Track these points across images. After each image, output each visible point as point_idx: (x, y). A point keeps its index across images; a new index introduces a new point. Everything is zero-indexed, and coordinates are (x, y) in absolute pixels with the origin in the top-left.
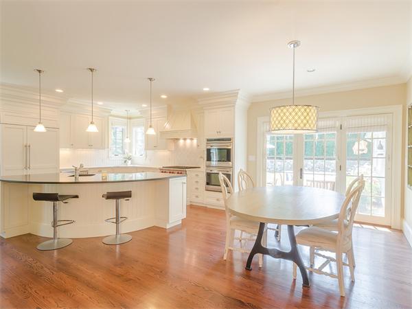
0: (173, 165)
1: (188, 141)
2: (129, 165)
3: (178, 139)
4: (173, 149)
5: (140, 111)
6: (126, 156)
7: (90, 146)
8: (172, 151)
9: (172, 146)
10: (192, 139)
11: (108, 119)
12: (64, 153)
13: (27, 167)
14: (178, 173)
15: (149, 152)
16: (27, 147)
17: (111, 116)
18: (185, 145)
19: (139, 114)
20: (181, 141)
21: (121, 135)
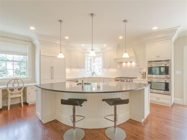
0: (119, 77)
1: (129, 64)
2: (95, 76)
3: (122, 63)
4: (119, 68)
5: (101, 49)
6: (93, 72)
7: (78, 67)
8: (118, 69)
9: (119, 67)
10: (131, 62)
11: (85, 54)
12: (68, 70)
13: (52, 78)
14: (121, 81)
15: (105, 70)
16: (52, 68)
17: (86, 52)
18: (126, 65)
19: (100, 51)
20: (124, 64)
21: (90, 62)
